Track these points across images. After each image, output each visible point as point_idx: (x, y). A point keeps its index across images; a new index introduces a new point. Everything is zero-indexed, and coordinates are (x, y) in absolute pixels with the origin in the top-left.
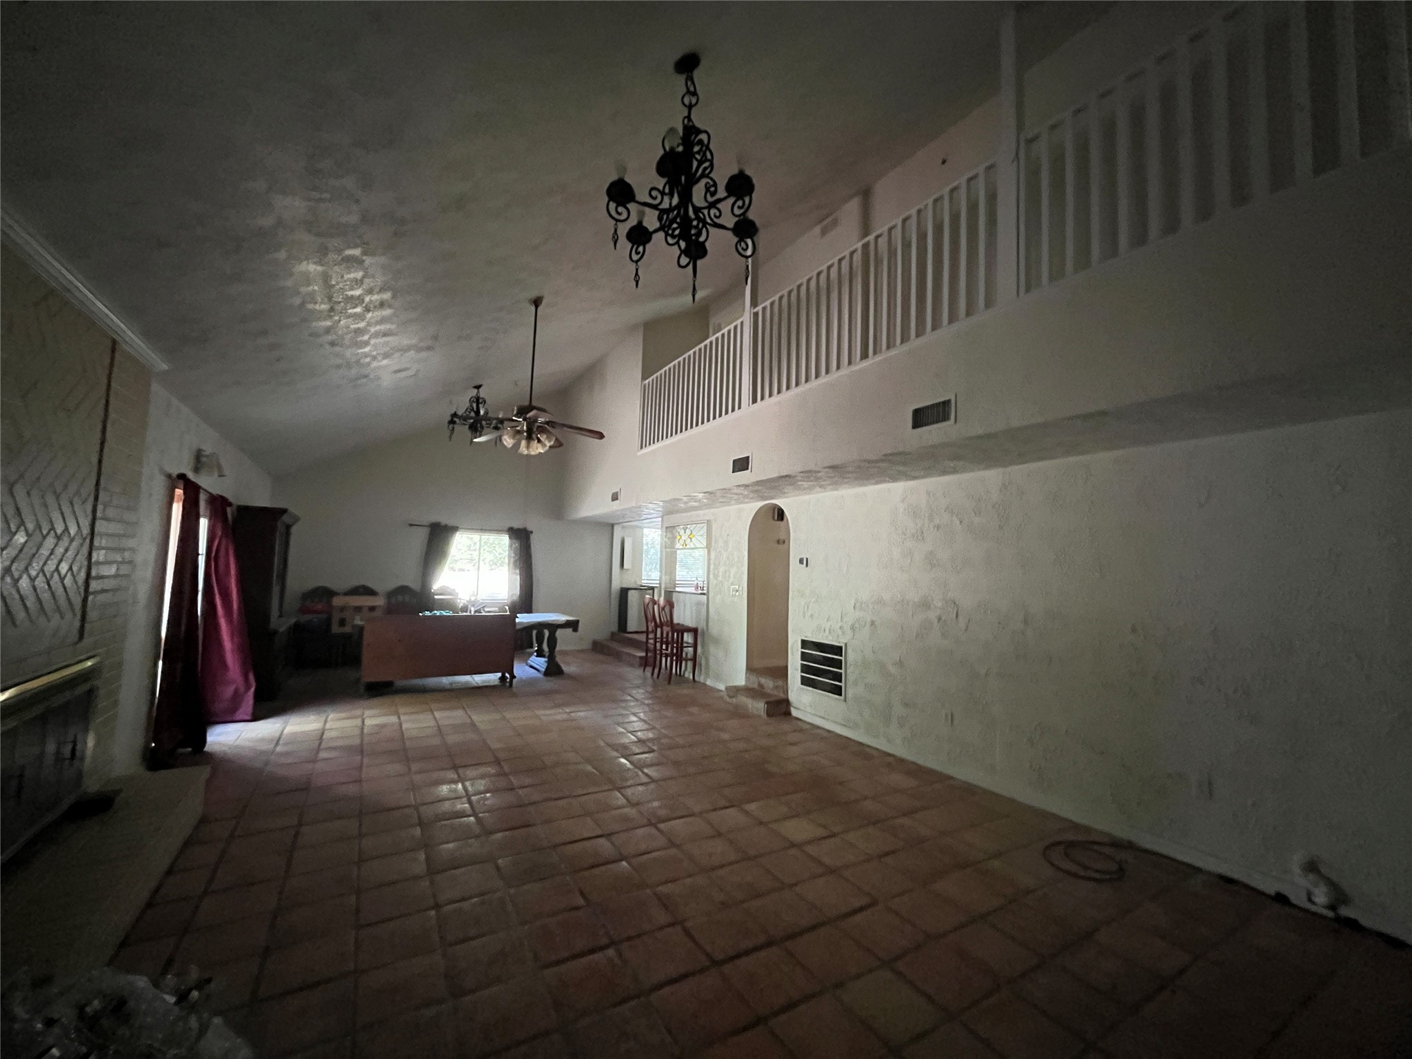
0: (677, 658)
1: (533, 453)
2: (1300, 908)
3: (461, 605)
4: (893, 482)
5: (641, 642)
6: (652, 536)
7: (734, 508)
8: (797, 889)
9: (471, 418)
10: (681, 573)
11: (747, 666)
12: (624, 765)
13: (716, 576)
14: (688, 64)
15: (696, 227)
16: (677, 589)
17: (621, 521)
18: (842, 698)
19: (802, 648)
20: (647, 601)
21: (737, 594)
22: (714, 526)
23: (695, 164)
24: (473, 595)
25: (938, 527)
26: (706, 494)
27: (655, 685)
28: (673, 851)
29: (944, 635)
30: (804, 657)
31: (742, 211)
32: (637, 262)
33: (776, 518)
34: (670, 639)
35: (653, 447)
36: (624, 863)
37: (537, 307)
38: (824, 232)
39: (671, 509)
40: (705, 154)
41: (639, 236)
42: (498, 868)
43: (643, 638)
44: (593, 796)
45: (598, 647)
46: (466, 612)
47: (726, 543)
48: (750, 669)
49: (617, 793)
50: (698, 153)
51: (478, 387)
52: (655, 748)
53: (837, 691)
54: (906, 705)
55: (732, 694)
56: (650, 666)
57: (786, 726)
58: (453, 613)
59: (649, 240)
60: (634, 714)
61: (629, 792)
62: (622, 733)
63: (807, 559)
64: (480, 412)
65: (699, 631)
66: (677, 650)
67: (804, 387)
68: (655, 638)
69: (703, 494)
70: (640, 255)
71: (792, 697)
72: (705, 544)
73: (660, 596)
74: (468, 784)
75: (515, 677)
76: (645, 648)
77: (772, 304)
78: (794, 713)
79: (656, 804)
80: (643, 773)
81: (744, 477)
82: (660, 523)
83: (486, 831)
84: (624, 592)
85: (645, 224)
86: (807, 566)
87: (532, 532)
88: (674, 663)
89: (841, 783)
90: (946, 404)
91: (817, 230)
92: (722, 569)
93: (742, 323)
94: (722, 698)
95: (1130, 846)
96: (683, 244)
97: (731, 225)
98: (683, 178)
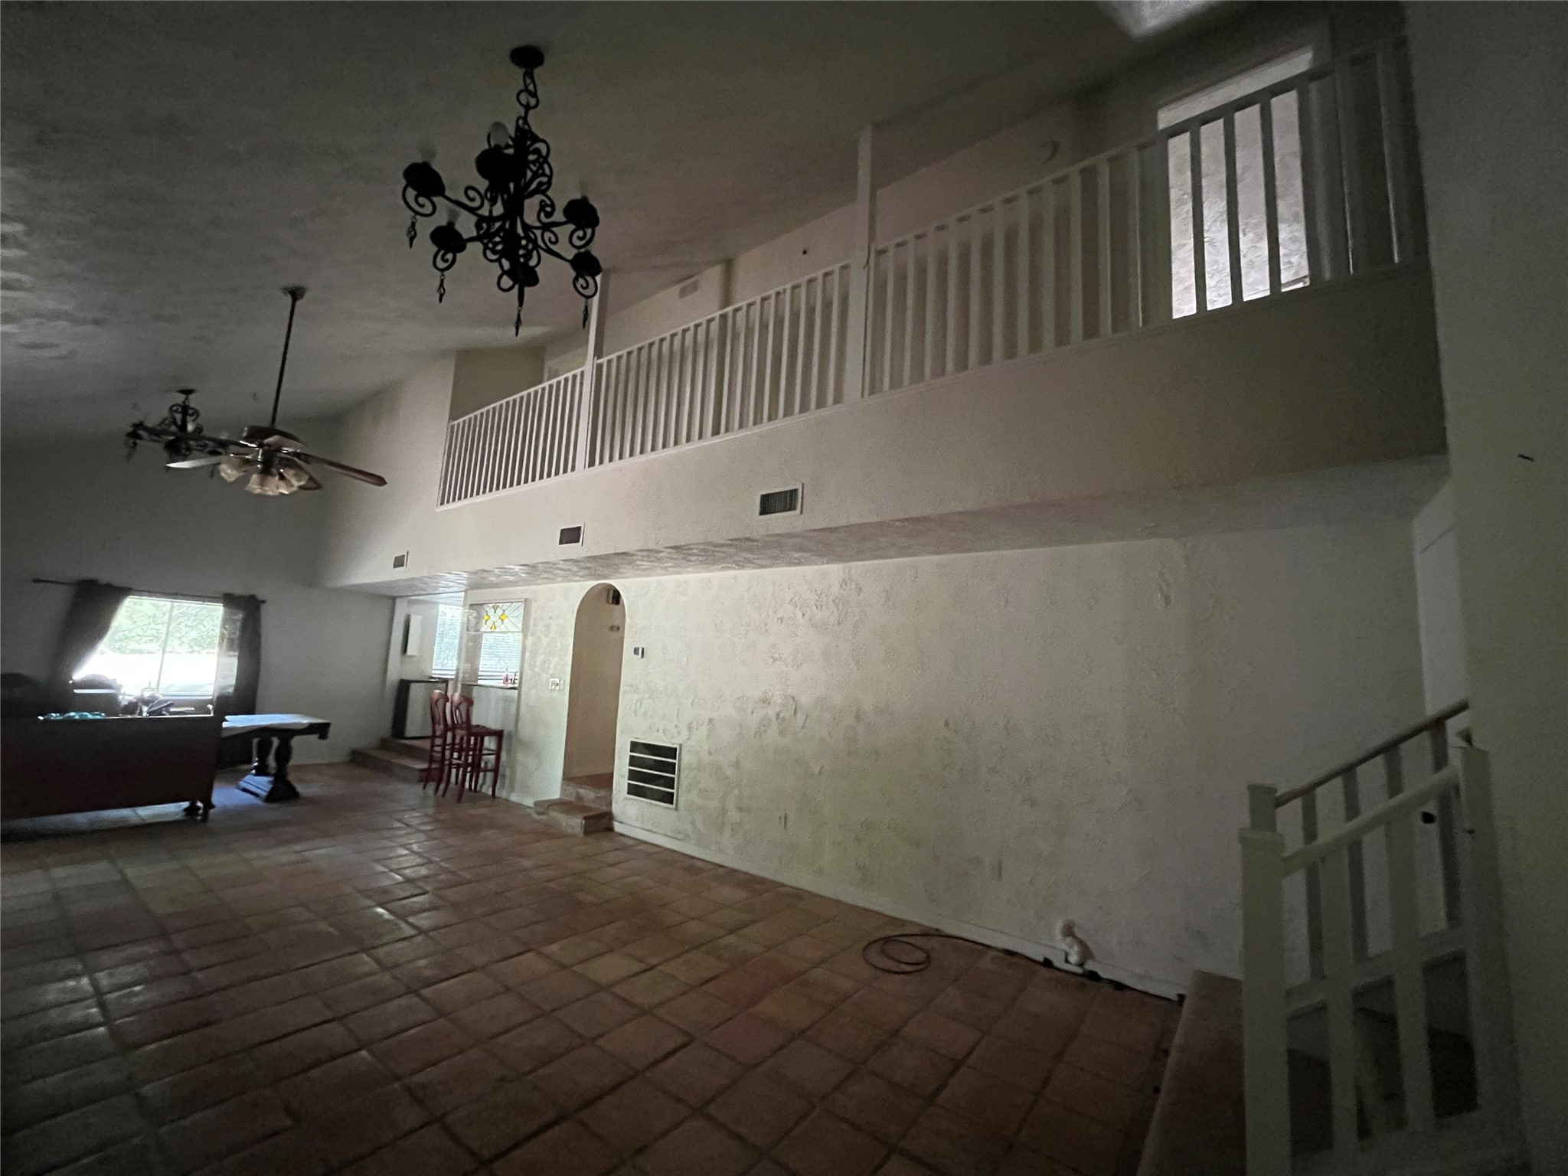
0: (472, 769)
1: (270, 493)
2: (1059, 970)
3: (124, 703)
4: (739, 569)
5: (422, 749)
6: (450, 614)
7: (559, 587)
8: (601, 1042)
9: (172, 434)
10: (489, 663)
11: (564, 774)
12: (381, 915)
13: (532, 666)
14: (528, 58)
15: (525, 247)
16: (480, 682)
17: (406, 594)
18: (673, 806)
19: (631, 751)
20: (436, 697)
21: (558, 688)
22: (534, 605)
23: (529, 174)
24: (149, 688)
25: (781, 619)
26: (525, 568)
27: (438, 805)
28: (442, 1021)
29: (781, 733)
30: (633, 761)
31: (583, 242)
32: (442, 270)
33: (611, 601)
34: (464, 746)
35: (457, 504)
36: (364, 1053)
37: (295, 300)
38: (683, 293)
39: (478, 582)
40: (541, 167)
41: (448, 241)
42: (140, 1100)
43: (426, 744)
44: (324, 965)
45: (358, 759)
46: (132, 713)
47: (548, 627)
48: (567, 778)
49: (364, 956)
50: (534, 162)
51: (187, 392)
52: (428, 888)
53: (668, 798)
54: (740, 809)
55: (541, 810)
56: (433, 780)
57: (606, 844)
58: (107, 715)
59: (462, 248)
60: (404, 846)
61: (381, 952)
62: (383, 872)
63: (643, 649)
64: (186, 427)
65: (505, 733)
66: (473, 759)
67: (650, 456)
68: (444, 744)
69: (520, 567)
70: (449, 263)
71: (616, 809)
72: (521, 628)
73: (455, 690)
74: (100, 975)
75: (213, 807)
76: (428, 758)
77: (619, 358)
78: (618, 827)
79: (422, 963)
80: (408, 923)
81: (572, 550)
82: (463, 599)
83: (124, 1045)
84: (404, 686)
85: (458, 227)
86: (642, 657)
87: (264, 602)
88: (468, 775)
89: (664, 906)
90: (794, 492)
91: (677, 288)
92: (540, 659)
93: (582, 373)
94: (529, 815)
95: (937, 934)
96: (506, 264)
97: (570, 257)
98: (512, 186)
